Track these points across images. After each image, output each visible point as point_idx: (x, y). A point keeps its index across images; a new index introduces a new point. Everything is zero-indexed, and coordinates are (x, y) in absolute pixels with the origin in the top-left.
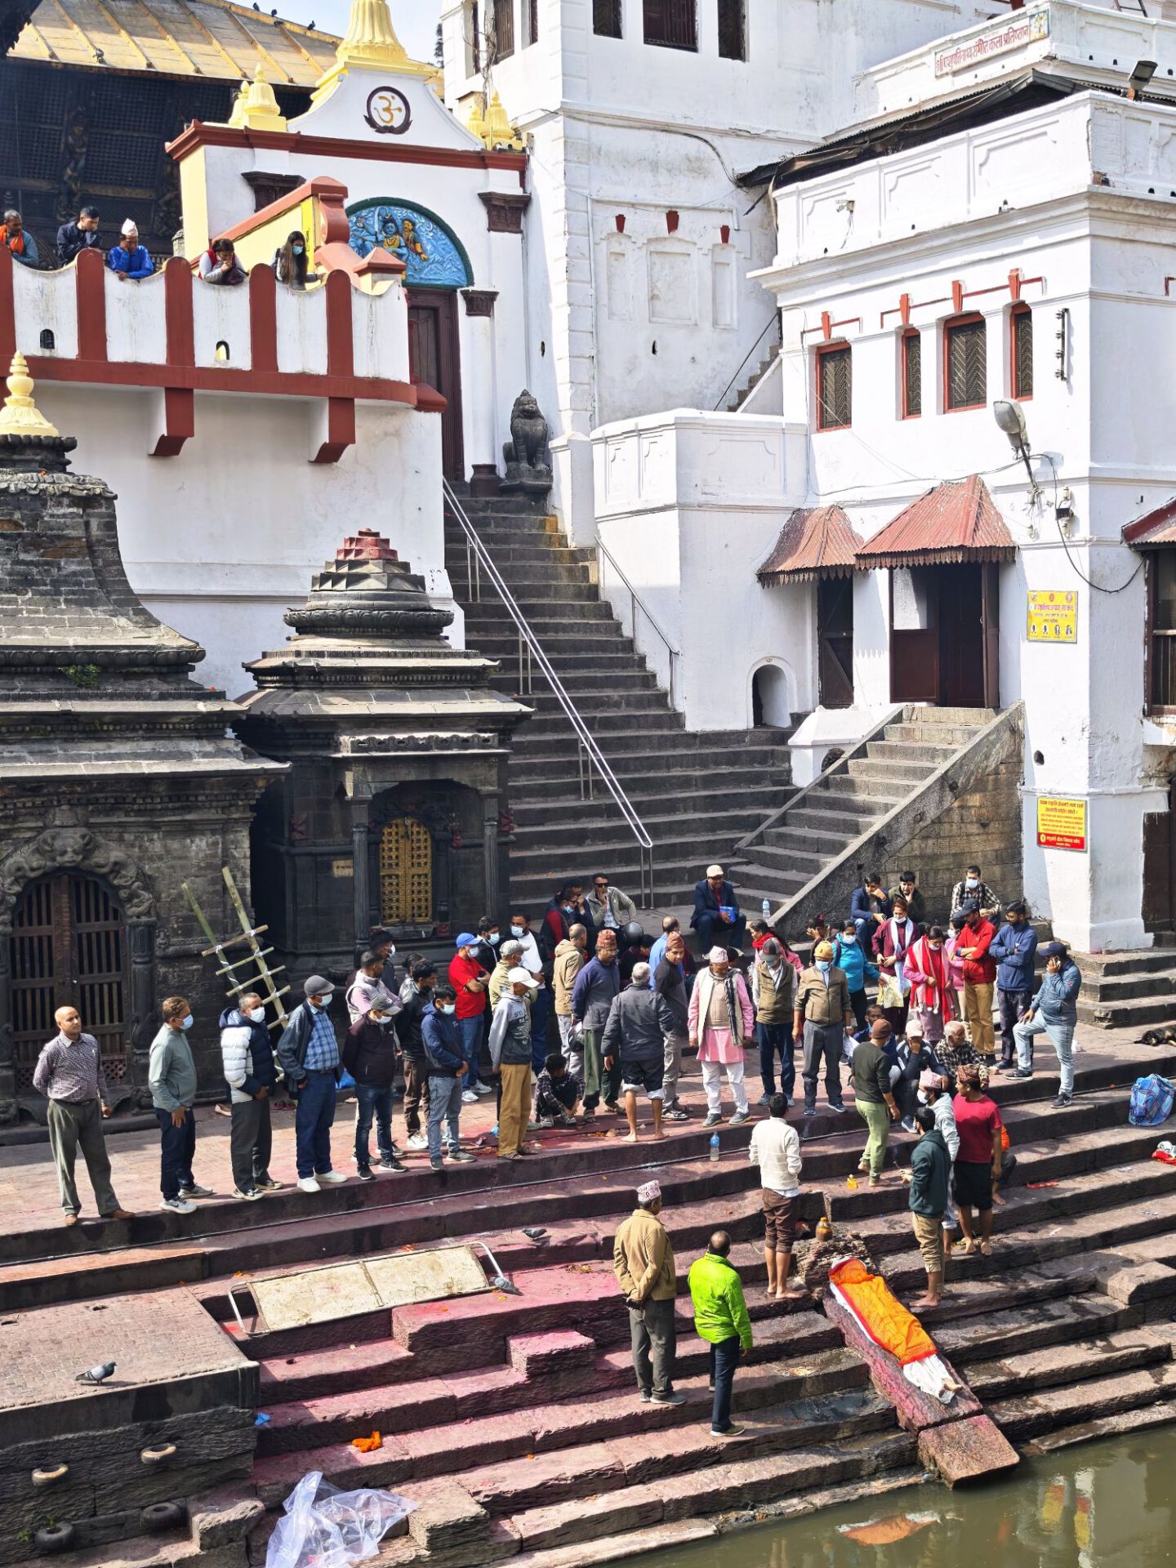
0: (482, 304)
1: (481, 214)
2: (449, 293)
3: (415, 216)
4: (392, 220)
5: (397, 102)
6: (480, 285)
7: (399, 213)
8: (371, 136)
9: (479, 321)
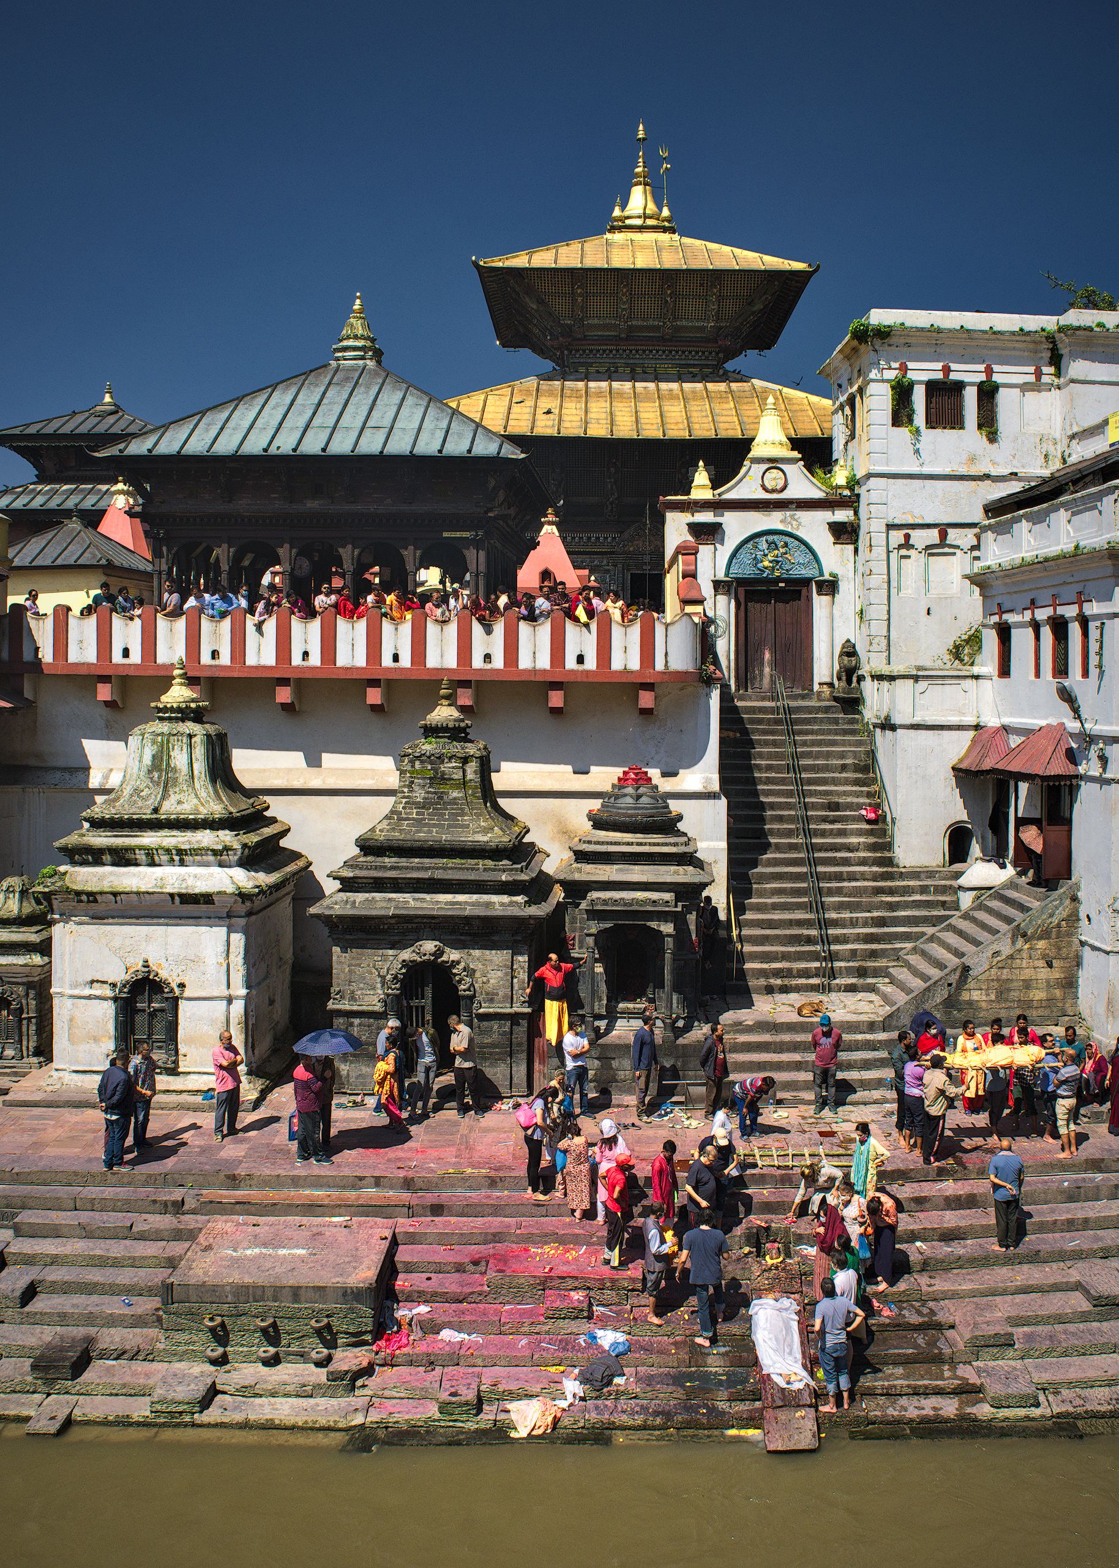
0: (830, 587)
1: (828, 535)
2: (806, 582)
3: (787, 539)
4: (774, 543)
5: (781, 475)
6: (827, 577)
7: (776, 538)
8: (763, 496)
9: (826, 599)
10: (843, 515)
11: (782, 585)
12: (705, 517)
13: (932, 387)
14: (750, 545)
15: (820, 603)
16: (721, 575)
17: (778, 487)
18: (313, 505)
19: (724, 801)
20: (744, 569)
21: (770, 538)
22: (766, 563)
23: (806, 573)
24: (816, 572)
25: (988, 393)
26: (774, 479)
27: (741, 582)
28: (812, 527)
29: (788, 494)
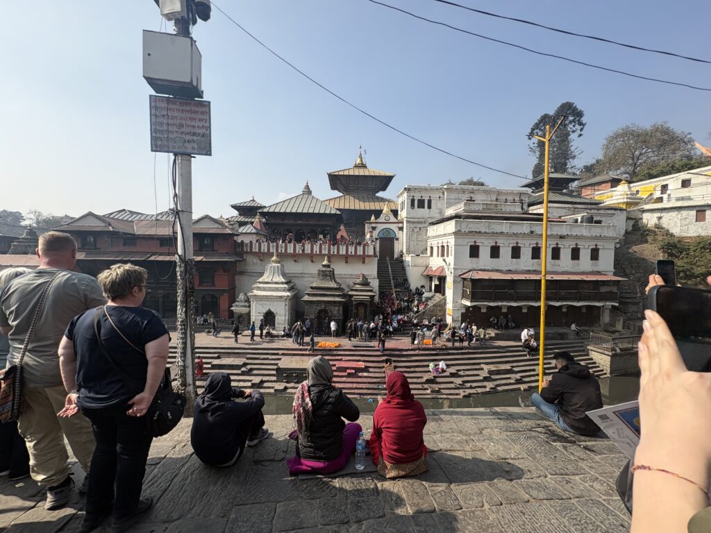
0: (398, 239)
1: (398, 229)
3: (389, 230)
8: (385, 221)
10: (400, 225)
11: (389, 239)
12: (374, 225)
13: (418, 200)
14: (382, 231)
15: (396, 242)
16: (377, 237)
17: (388, 220)
18: (299, 222)
19: (378, 280)
20: (381, 236)
21: (386, 229)
22: (385, 234)
23: (393, 236)
24: (395, 236)
25: (430, 202)
26: (388, 218)
27: (381, 238)
28: (394, 227)
29: (390, 221)
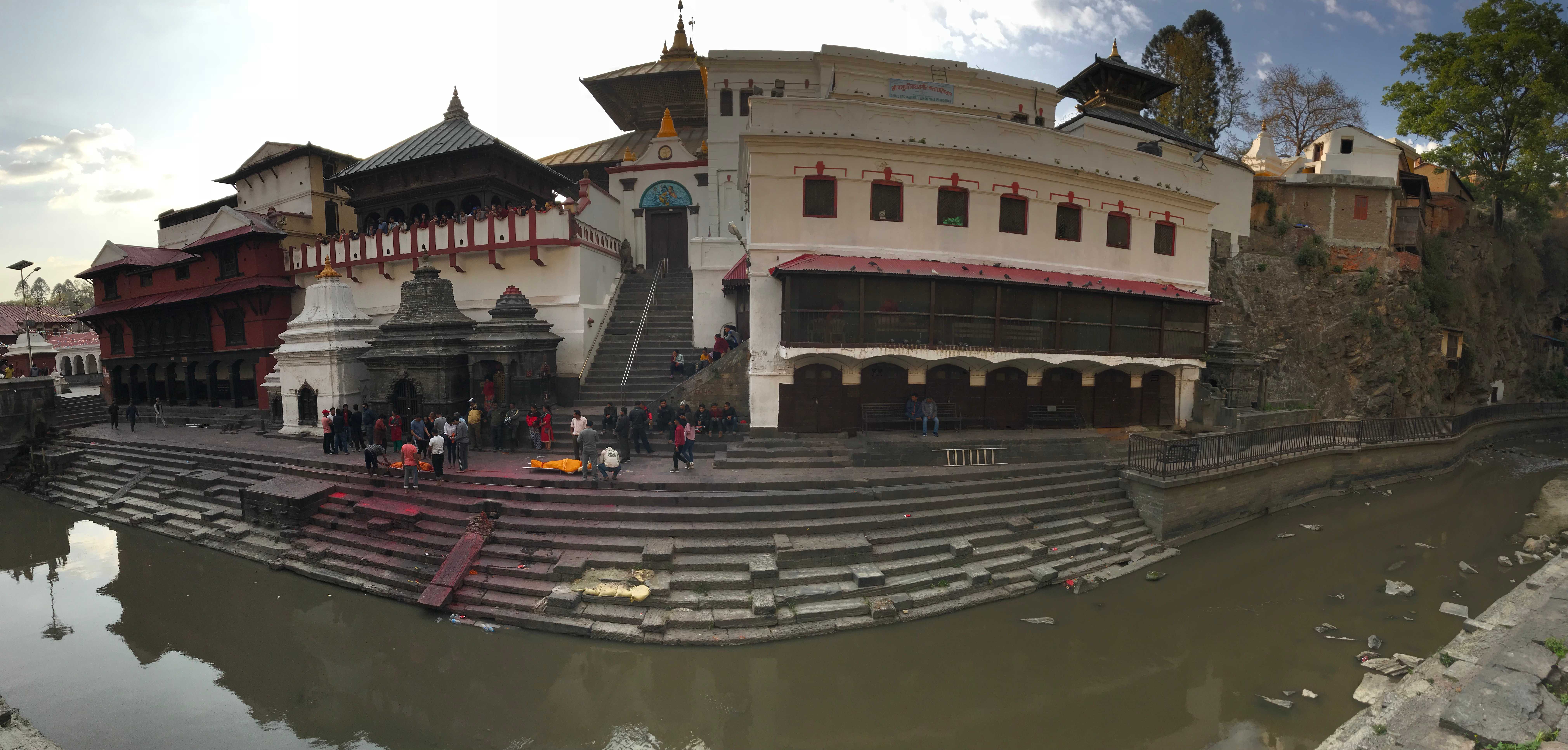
0: (696, 210)
1: (696, 182)
2: (684, 208)
3: (672, 185)
4: (665, 187)
5: (669, 150)
6: (694, 204)
7: (667, 184)
8: (659, 162)
9: (694, 216)
10: (701, 170)
11: (671, 210)
12: (628, 175)
14: (652, 189)
15: (691, 218)
16: (637, 207)
17: (668, 157)
19: (582, 308)
20: (649, 203)
21: (663, 185)
22: (661, 199)
23: (683, 203)
24: (689, 203)
26: (665, 153)
27: (648, 210)
28: (686, 177)
29: (672, 160)
